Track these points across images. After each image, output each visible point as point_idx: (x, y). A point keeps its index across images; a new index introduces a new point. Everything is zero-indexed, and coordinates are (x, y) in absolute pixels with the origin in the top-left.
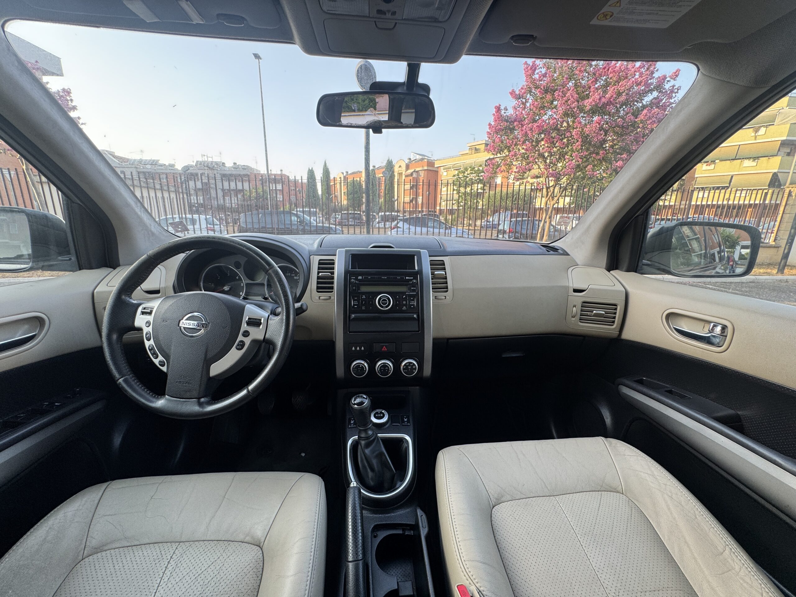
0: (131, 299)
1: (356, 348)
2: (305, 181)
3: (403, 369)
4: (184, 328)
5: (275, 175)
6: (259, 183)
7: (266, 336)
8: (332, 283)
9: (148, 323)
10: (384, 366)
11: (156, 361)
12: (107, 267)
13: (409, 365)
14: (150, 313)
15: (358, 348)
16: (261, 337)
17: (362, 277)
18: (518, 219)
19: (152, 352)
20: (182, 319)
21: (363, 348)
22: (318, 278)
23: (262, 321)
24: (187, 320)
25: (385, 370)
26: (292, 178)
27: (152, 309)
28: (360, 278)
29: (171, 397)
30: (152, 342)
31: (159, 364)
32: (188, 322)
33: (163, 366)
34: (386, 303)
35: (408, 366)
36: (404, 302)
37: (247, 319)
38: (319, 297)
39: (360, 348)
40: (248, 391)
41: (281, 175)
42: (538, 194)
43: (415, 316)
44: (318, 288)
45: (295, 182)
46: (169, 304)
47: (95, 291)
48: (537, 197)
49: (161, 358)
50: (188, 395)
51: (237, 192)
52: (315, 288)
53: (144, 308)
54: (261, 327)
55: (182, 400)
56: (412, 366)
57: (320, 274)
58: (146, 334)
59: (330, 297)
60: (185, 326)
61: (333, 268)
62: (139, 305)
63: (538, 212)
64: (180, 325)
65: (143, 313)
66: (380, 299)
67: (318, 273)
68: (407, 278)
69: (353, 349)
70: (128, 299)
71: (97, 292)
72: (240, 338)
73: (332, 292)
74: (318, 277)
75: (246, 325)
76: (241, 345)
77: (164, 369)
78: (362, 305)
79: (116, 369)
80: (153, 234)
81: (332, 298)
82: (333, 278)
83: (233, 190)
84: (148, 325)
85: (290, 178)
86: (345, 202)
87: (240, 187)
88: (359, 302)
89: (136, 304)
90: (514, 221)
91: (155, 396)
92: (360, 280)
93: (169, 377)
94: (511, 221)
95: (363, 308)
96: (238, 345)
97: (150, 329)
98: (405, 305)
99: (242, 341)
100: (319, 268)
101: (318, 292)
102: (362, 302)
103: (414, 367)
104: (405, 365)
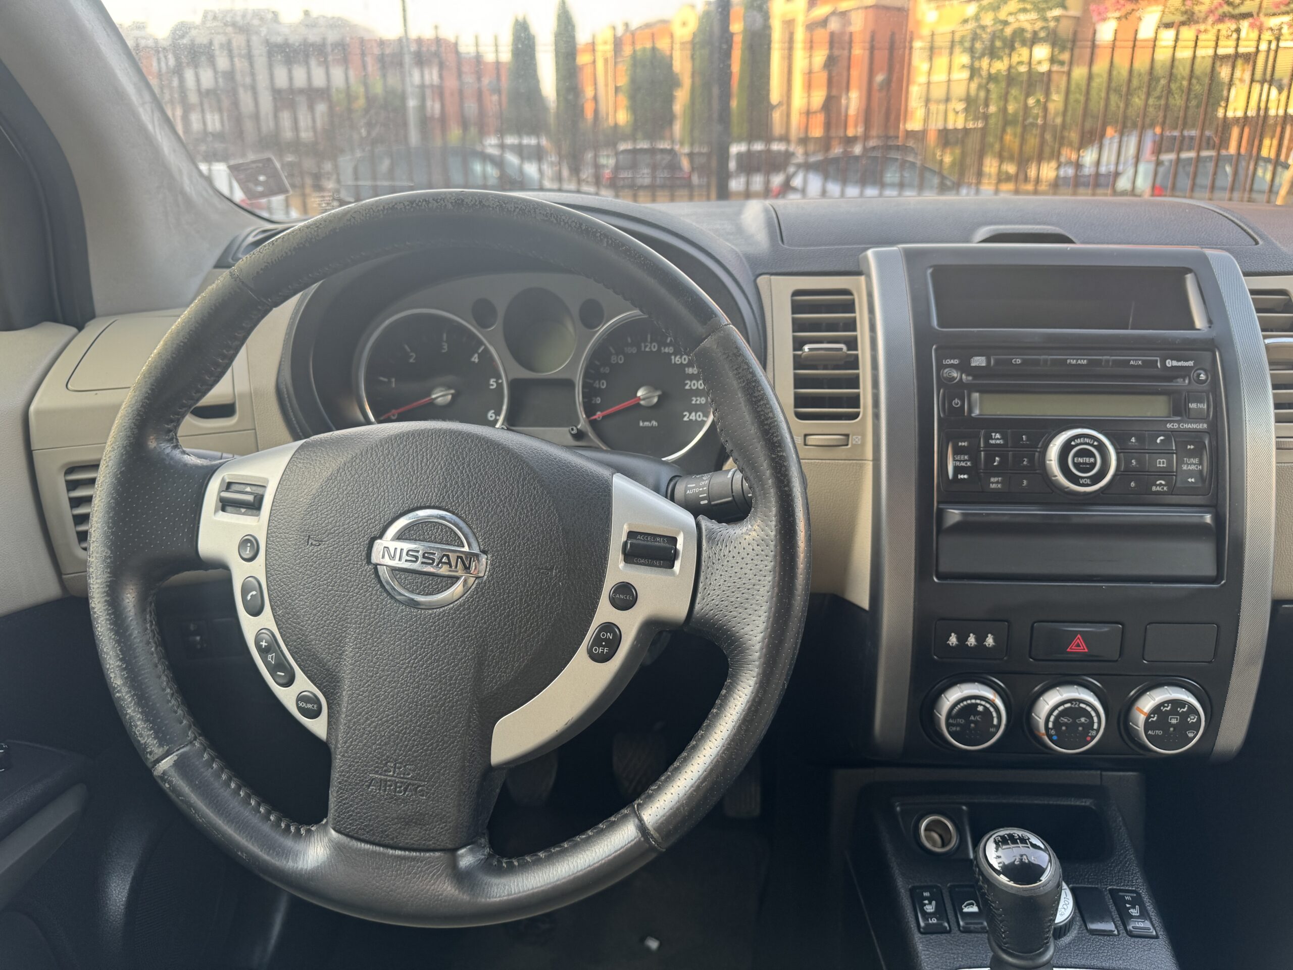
0: (176, 447)
1: (962, 639)
2: (506, 56)
3: (1148, 725)
4: (394, 570)
5: (419, 41)
6: (372, 67)
7: (697, 607)
8: (854, 382)
9: (249, 546)
10: (1074, 710)
11: (287, 697)
12: (55, 320)
13: (1174, 712)
14: (255, 506)
15: (972, 640)
16: (677, 610)
17: (988, 361)
18: (1185, 155)
19: (271, 657)
20: (381, 536)
21: (990, 641)
22: (799, 363)
23: (680, 546)
24: (400, 537)
25: (1072, 727)
26: (467, 48)
27: (259, 491)
28: (979, 361)
29: (352, 837)
30: (267, 620)
31: (300, 709)
32: (406, 546)
33: (314, 714)
34: (1093, 465)
35: (1168, 713)
36: (1161, 463)
37: (624, 538)
38: (806, 435)
39: (981, 639)
40: (642, 828)
41: (438, 41)
42: (1238, 74)
43: (1208, 518)
44: (800, 401)
45: (478, 59)
46: (326, 474)
47: (32, 408)
48: (1236, 82)
49: (303, 684)
50: (414, 835)
51: (313, 94)
52: (791, 401)
53: (229, 486)
54: (677, 564)
55: (391, 852)
56: (1185, 715)
57: (806, 348)
58: (245, 591)
59: (847, 435)
60: (395, 563)
61: (851, 325)
62: (210, 472)
63: (1235, 132)
64: (376, 558)
65: (225, 505)
66: (1066, 448)
67: (798, 344)
68: (1169, 363)
69: (953, 640)
70: (167, 448)
71: (38, 412)
72: (605, 612)
73: (855, 416)
74: (795, 357)
75: (622, 565)
76: (607, 640)
77: (318, 727)
78: (993, 471)
79: (146, 721)
80: (188, 201)
81: (854, 440)
82: (854, 363)
83: (301, 91)
84: (248, 553)
85: (462, 49)
86: (623, 117)
87: (319, 80)
88: (974, 459)
89: (197, 467)
90: (1171, 161)
91: (288, 827)
92: (977, 372)
93: (338, 762)
94: (1159, 163)
95: (995, 483)
96: (597, 641)
97: (258, 568)
98: (1165, 474)
99: (608, 627)
100: (798, 326)
101: (800, 416)
102: (990, 459)
103: (1192, 719)
104: (1157, 710)
